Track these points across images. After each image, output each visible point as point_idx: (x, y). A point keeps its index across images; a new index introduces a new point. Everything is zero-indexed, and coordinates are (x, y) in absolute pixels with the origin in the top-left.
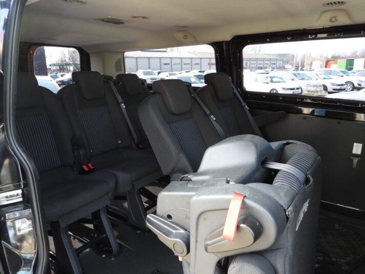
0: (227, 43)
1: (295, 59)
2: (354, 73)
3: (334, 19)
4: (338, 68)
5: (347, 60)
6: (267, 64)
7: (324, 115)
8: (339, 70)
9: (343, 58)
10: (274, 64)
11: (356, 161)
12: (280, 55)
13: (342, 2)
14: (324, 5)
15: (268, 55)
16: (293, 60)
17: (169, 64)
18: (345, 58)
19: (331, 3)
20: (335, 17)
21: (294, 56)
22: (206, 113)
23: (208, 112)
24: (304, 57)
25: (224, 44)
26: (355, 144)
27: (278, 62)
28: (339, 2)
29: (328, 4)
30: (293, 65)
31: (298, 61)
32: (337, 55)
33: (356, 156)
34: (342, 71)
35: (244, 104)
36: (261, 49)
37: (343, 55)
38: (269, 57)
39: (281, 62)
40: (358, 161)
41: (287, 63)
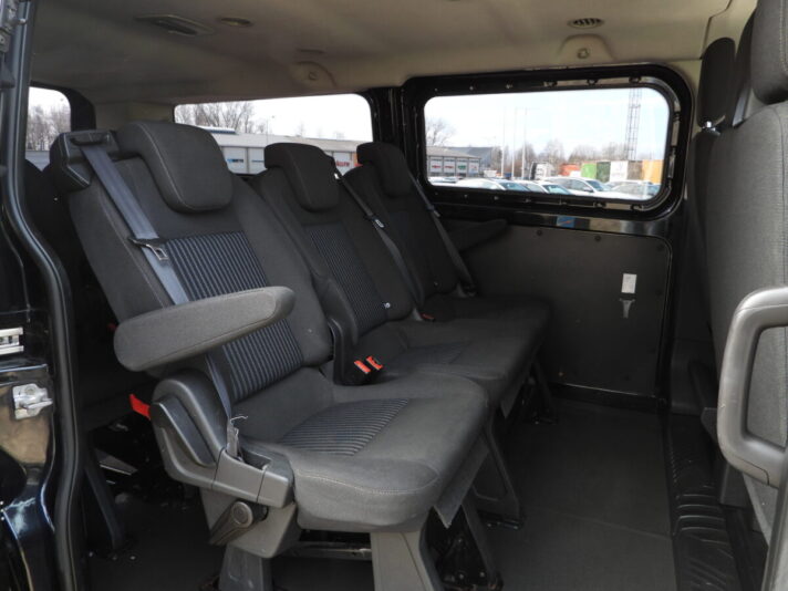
0: (397, 90)
1: (503, 160)
2: (612, 187)
3: (583, 53)
4: (582, 175)
5: (598, 164)
6: (450, 167)
7: (572, 226)
8: (585, 179)
9: (590, 159)
10: (463, 167)
11: (627, 305)
12: (473, 150)
13: (598, 21)
14: (569, 24)
15: (450, 148)
16: (499, 162)
17: (242, 161)
18: (594, 159)
19: (581, 21)
20: (585, 50)
21: (500, 153)
22: (366, 214)
23: (370, 214)
24: (520, 155)
25: (391, 92)
26: (626, 276)
27: (471, 164)
28: (593, 20)
29: (576, 22)
30: (499, 172)
31: (508, 164)
32: (579, 154)
33: (628, 296)
34: (590, 182)
35: (430, 207)
36: (437, 136)
37: (589, 154)
38: (452, 153)
39: (477, 165)
40: (632, 304)
41: (489, 166)
